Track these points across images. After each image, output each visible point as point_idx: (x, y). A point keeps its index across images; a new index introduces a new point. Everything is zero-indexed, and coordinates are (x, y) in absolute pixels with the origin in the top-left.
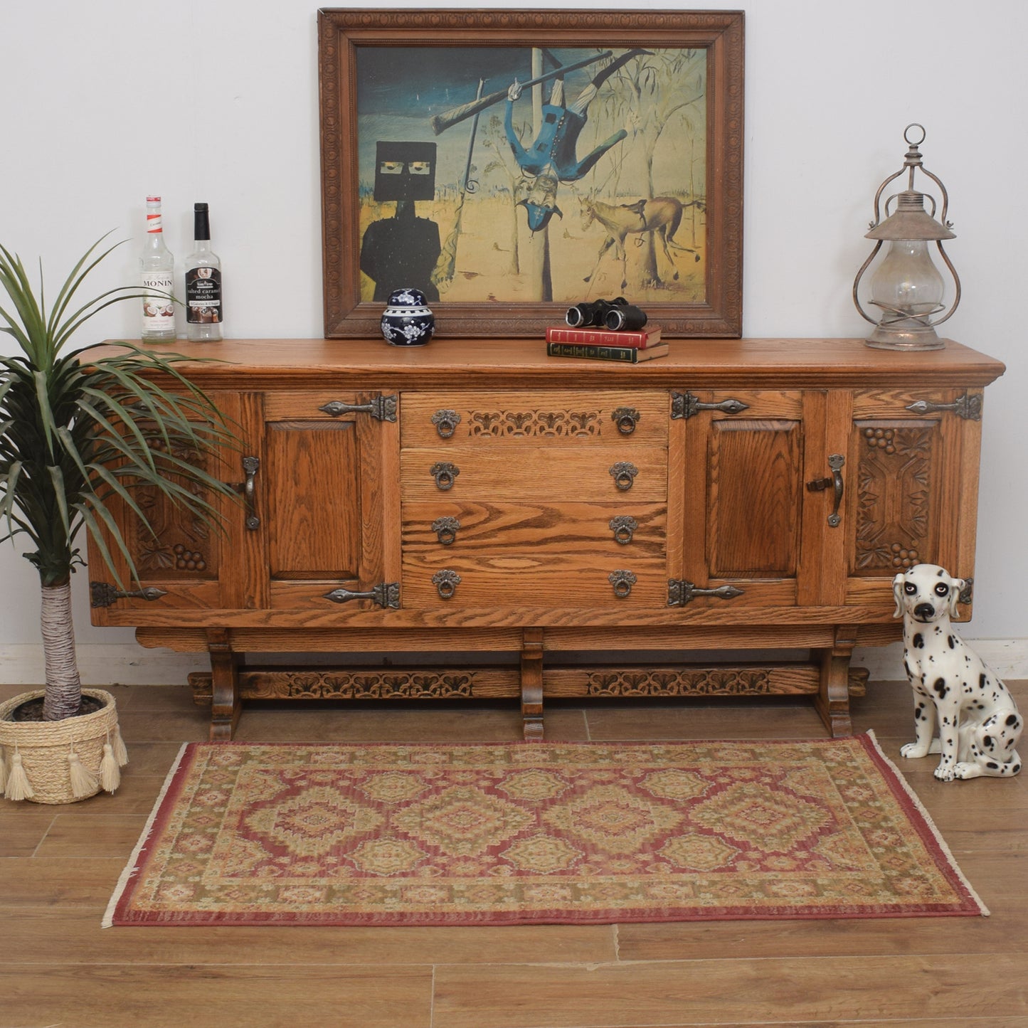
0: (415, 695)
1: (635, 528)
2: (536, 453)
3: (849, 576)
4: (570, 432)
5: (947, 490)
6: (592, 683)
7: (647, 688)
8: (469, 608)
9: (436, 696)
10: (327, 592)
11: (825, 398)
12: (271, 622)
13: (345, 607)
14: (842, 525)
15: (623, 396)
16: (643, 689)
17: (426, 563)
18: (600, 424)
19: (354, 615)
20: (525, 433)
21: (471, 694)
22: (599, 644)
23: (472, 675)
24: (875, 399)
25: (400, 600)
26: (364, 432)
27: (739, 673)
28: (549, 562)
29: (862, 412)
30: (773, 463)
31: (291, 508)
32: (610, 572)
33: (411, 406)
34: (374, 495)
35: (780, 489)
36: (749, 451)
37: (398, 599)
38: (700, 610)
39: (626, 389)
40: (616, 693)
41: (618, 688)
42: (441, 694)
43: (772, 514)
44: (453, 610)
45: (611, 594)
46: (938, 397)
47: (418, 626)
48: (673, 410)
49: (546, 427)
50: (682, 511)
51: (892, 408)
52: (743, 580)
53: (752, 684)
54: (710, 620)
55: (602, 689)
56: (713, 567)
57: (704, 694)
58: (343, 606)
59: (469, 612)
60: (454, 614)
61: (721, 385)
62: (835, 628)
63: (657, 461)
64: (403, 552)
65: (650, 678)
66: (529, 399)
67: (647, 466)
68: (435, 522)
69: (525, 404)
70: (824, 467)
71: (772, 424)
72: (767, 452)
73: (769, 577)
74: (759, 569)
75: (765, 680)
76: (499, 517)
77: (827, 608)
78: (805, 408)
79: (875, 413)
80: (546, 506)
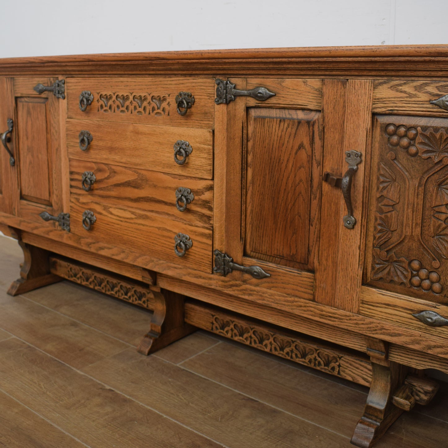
0: (121, 297)
2: (131, 128)
3: (363, 284)
4: (151, 112)
6: (214, 322)
8: (101, 241)
10: (40, 212)
11: (345, 88)
13: (48, 225)
14: (358, 227)
15: (183, 82)
16: (247, 339)
17: (80, 203)
18: (169, 106)
19: (51, 231)
20: (126, 111)
21: (147, 306)
23: (148, 294)
24: (397, 91)
25: (70, 226)
26: (52, 105)
27: (316, 350)
29: (382, 105)
30: (296, 153)
31: (26, 155)
32: (176, 233)
33: (71, 88)
34: (57, 150)
35: (301, 181)
36: (276, 139)
38: (237, 282)
39: (185, 75)
40: (229, 335)
41: (230, 332)
42: (133, 300)
43: (294, 204)
44: (94, 241)
47: (78, 246)
48: (217, 96)
49: (138, 107)
51: (416, 102)
52: (270, 264)
53: (327, 364)
54: (244, 294)
55: (221, 329)
56: (247, 247)
58: (47, 224)
59: (101, 244)
63: (205, 142)
65: (251, 332)
66: (128, 84)
67: (198, 145)
68: (83, 174)
69: (126, 88)
70: (342, 162)
71: (297, 114)
72: (291, 141)
73: (293, 267)
74: (282, 257)
75: (338, 364)
76: (115, 176)
77: (341, 312)
78: (325, 98)
79: (396, 107)
80: (139, 171)
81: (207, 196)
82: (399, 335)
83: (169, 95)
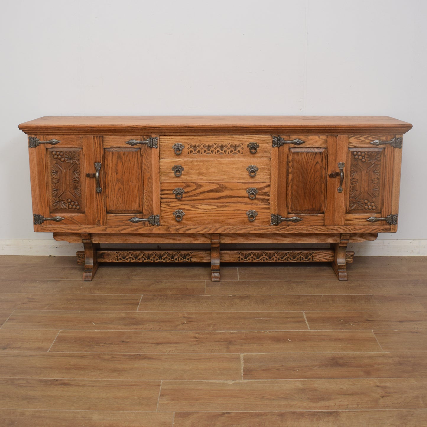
0: (168, 261)
1: (257, 192)
2: (216, 161)
3: (346, 213)
4: (230, 152)
5: (387, 178)
6: (241, 256)
7: (263, 259)
8: (188, 226)
9: (177, 261)
10: (130, 218)
11: (337, 139)
12: (107, 231)
14: (343, 192)
15: (251, 137)
16: (261, 259)
17: (170, 207)
18: (242, 149)
19: (141, 228)
20: (211, 153)
21: (191, 261)
22: (243, 241)
23: (191, 253)
24: (358, 139)
25: (160, 222)
26: (145, 152)
27: (301, 253)
28: (221, 207)
29: (351, 145)
30: (315, 166)
31: (115, 184)
32: (247, 211)
33: (164, 142)
34: (149, 178)
36: (305, 160)
37: (159, 222)
38: (284, 227)
39: (253, 134)
40: (250, 261)
41: (251, 259)
42: (179, 261)
43: (314, 187)
44: (182, 226)
45: (247, 220)
46: (384, 138)
47: (167, 233)
48: (273, 143)
49: (220, 151)
50: (277, 186)
51: (365, 143)
52: (302, 215)
53: (306, 258)
54: (288, 231)
55: (245, 259)
56: (289, 209)
57: (286, 261)
58: (136, 224)
60: (182, 228)
61: (293, 133)
62: (340, 235)
63: (266, 165)
64: (161, 202)
66: (212, 139)
67: (262, 167)
68: (174, 190)
69: (211, 141)
70: (336, 168)
71: (314, 150)
72: (312, 161)
73: (313, 213)
74: (309, 210)
75: (312, 256)
76: (201, 188)
77: (337, 226)
78: (328, 143)
79: (357, 145)
80: (220, 183)
81: (266, 190)
82: (361, 229)
83: (242, 144)
